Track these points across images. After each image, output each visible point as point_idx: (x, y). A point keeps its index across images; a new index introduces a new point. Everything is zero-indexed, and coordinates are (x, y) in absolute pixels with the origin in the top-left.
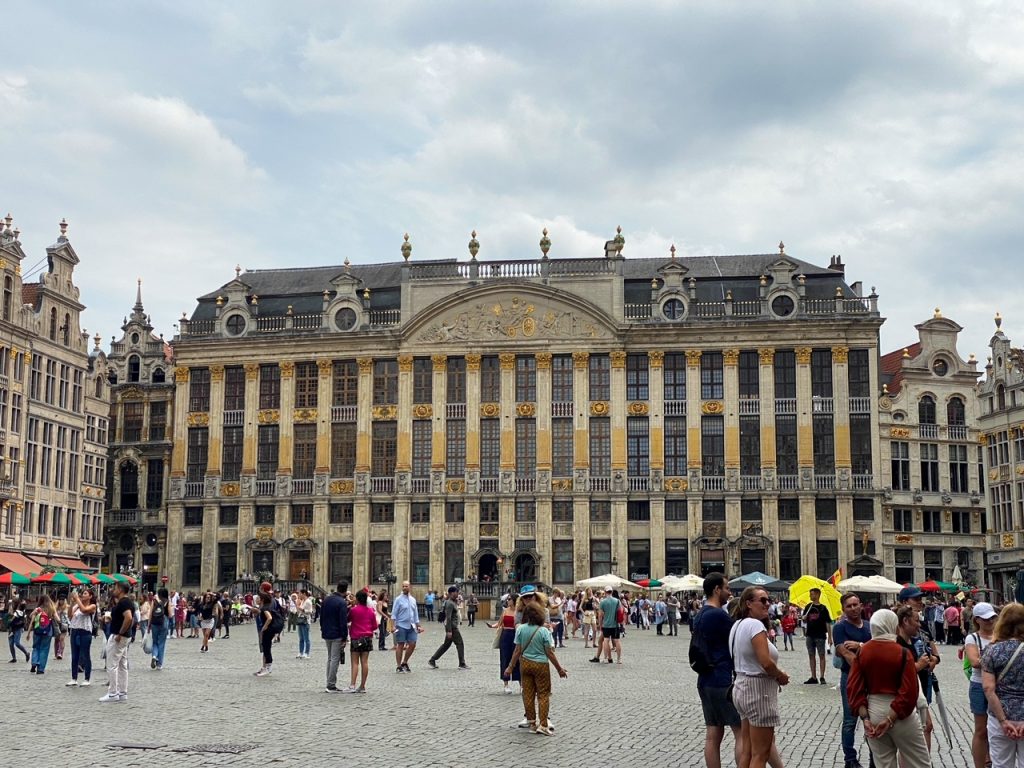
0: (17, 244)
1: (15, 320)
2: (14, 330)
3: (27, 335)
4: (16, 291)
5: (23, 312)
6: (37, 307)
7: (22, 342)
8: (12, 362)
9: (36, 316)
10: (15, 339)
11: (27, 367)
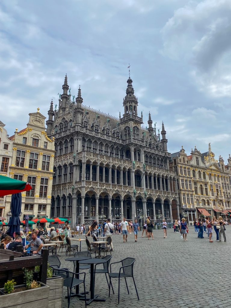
0: (223, 159)
1: (225, 172)
2: (225, 173)
3: (227, 174)
4: (224, 167)
5: (226, 170)
6: (228, 169)
7: (227, 175)
8: (226, 179)
9: (228, 170)
10: (225, 175)
11: (228, 179)
